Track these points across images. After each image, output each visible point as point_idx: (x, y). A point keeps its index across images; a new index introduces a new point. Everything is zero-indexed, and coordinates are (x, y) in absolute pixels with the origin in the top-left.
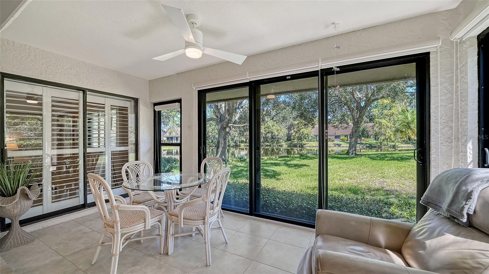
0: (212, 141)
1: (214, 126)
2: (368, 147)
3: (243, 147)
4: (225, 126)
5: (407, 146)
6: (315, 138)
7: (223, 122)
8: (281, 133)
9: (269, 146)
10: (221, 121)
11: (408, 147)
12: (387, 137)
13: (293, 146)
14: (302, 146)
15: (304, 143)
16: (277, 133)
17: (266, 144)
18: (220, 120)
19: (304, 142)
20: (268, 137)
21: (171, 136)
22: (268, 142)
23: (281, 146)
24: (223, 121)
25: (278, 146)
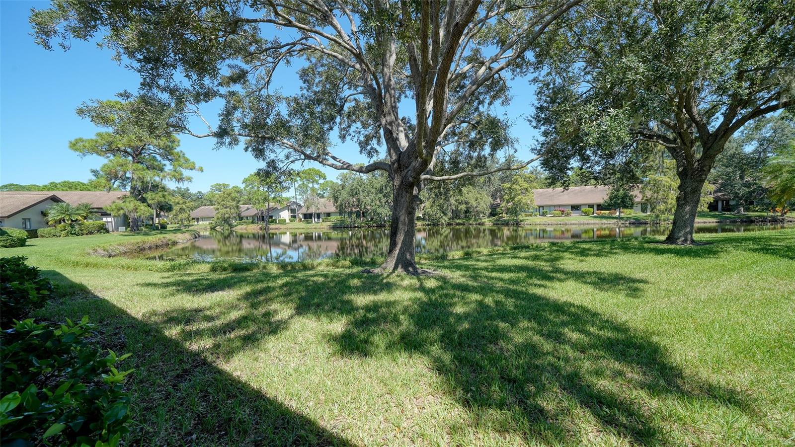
0: (372, 219)
1: (373, 195)
2: (633, 224)
3: (420, 227)
4: (411, 179)
5: (702, 221)
6: (538, 210)
7: (406, 171)
8: (482, 203)
9: (462, 224)
10: (400, 168)
11: (705, 223)
12: (669, 206)
13: (503, 224)
14: (517, 224)
15: (522, 219)
16: (475, 204)
17: (458, 221)
18: (399, 165)
19: (520, 217)
20: (461, 209)
21: (309, 212)
22: (459, 218)
23: (482, 224)
24: (407, 168)
25: (476, 224)
